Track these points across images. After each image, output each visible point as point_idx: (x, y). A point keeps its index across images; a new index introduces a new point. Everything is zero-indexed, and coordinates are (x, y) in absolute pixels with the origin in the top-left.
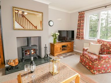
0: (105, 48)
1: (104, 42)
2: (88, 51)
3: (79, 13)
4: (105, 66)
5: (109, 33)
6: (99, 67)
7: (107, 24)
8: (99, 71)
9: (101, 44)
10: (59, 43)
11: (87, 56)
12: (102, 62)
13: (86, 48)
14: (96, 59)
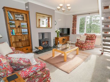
0: (89, 38)
1: (88, 34)
2: (80, 40)
3: (73, 16)
4: (88, 46)
5: (92, 30)
6: (86, 46)
7: (91, 22)
8: (86, 48)
9: (86, 36)
10: (60, 37)
11: (80, 43)
12: (87, 44)
13: (79, 39)
14: (84, 43)
